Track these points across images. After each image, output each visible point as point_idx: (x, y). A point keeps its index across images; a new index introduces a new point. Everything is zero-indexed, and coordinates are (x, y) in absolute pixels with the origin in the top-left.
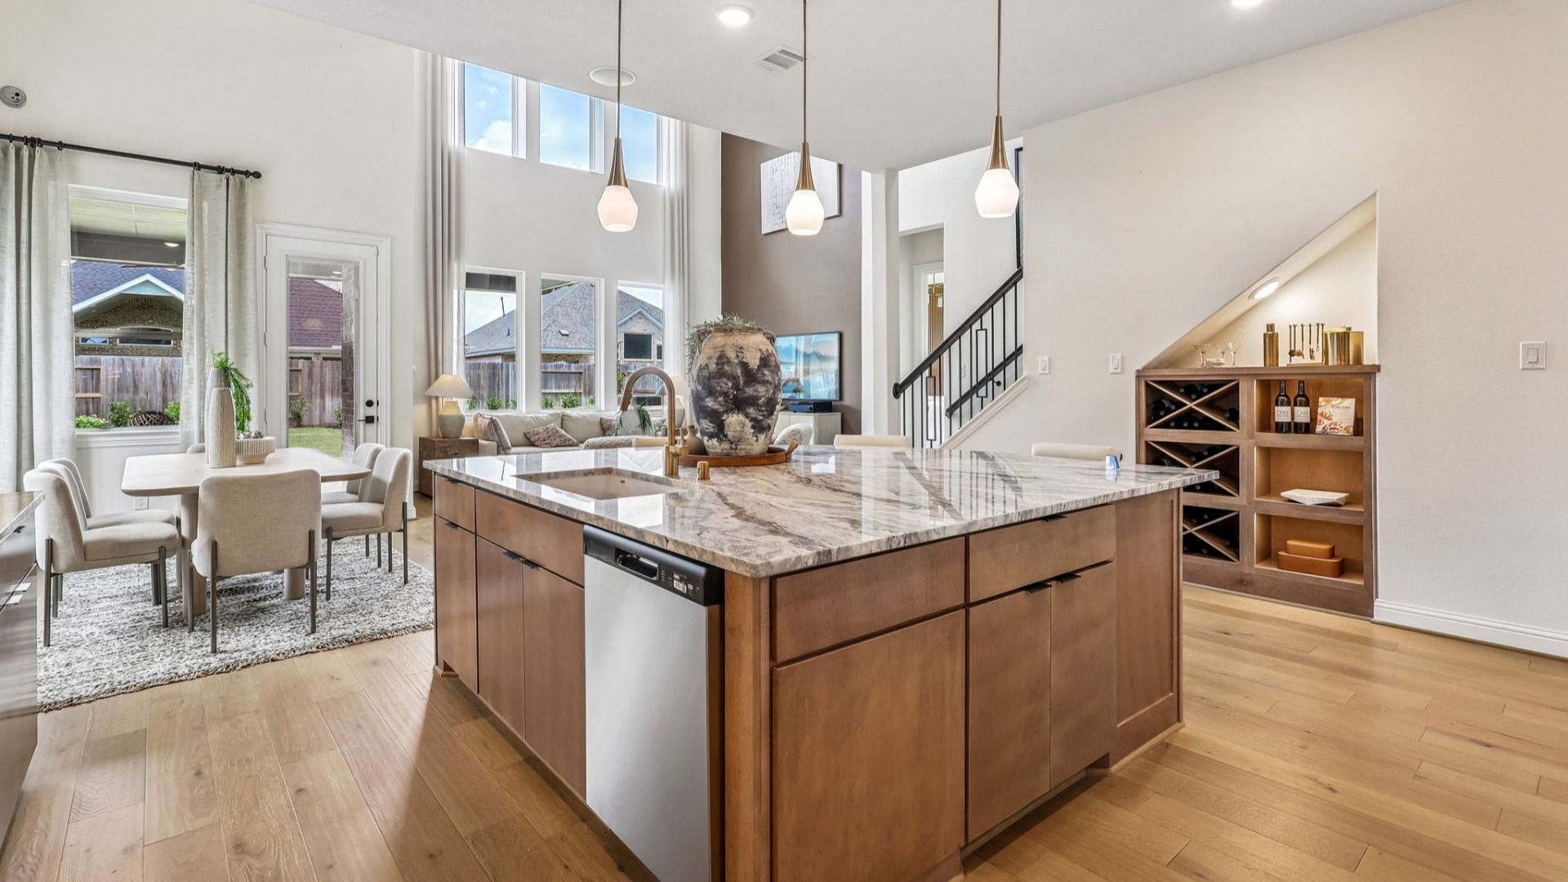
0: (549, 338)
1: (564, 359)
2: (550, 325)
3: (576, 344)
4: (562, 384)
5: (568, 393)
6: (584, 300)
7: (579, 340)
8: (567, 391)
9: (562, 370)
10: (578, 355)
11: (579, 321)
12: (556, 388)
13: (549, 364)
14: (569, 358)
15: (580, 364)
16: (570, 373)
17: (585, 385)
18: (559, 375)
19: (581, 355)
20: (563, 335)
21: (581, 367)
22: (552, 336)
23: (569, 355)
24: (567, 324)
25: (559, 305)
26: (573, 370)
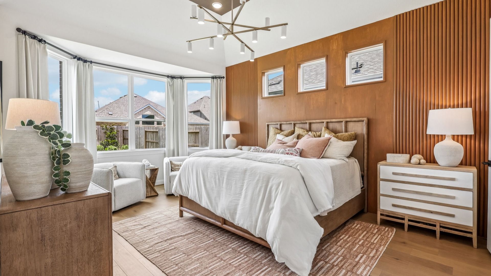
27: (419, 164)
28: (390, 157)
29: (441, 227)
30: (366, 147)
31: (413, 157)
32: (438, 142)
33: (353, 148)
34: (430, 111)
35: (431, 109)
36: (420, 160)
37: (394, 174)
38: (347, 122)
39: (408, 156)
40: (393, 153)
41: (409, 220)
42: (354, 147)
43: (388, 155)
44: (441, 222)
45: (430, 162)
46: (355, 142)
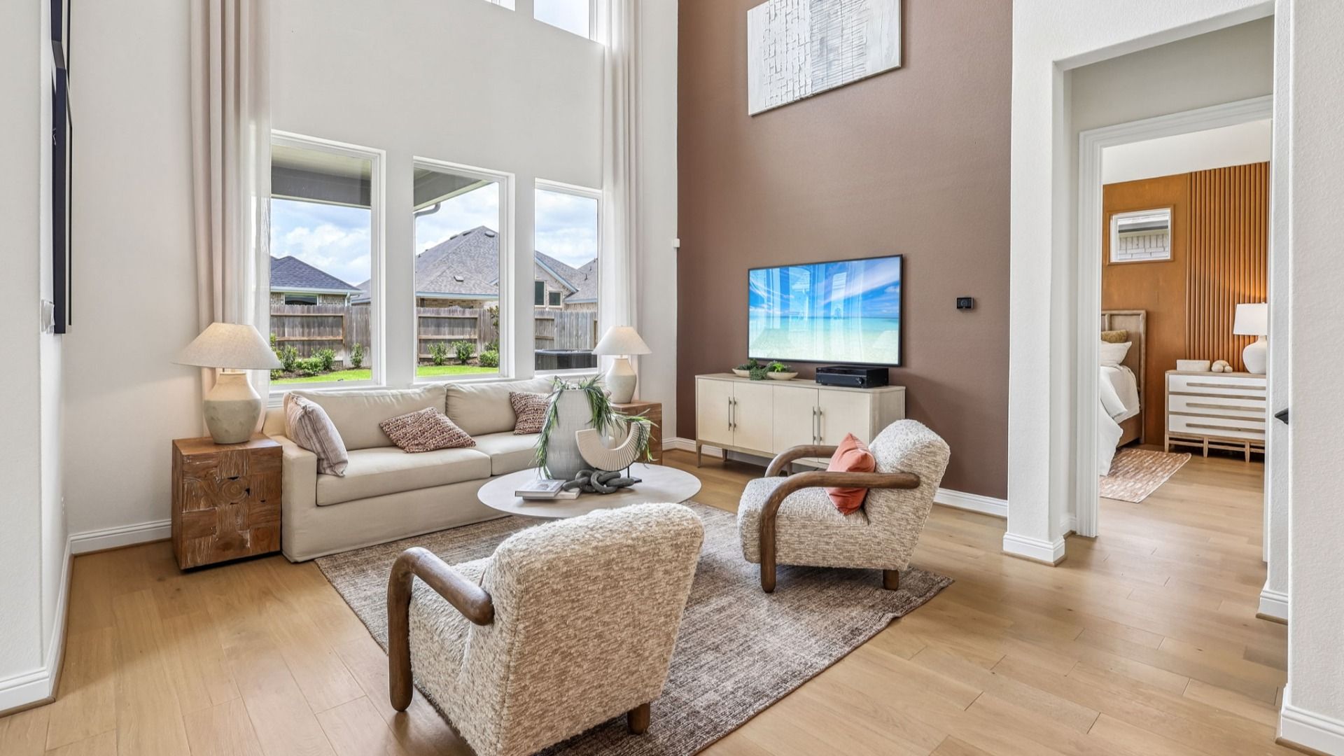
0: (445, 283)
1: (459, 304)
2: (445, 271)
3: (471, 290)
4: (456, 330)
5: (462, 340)
6: (478, 249)
7: (474, 285)
8: (462, 337)
9: (455, 316)
10: (472, 301)
11: (474, 267)
12: (449, 334)
13: (443, 309)
14: (465, 304)
15: (475, 309)
16: (464, 318)
17: (480, 331)
18: (452, 320)
19: (475, 300)
20: (457, 281)
21: (476, 312)
22: (447, 281)
23: (464, 301)
24: (461, 271)
25: (454, 253)
26: (467, 315)
27: (1223, 372)
28: (1181, 364)
29: (1251, 447)
30: (1143, 351)
31: (1214, 364)
32: (1250, 344)
33: (1126, 352)
34: (1238, 305)
35: (1239, 303)
36: (1224, 367)
37: (1189, 384)
38: (1111, 315)
39: (1208, 363)
40: (1186, 359)
41: (1210, 443)
42: (1128, 351)
43: (1179, 362)
44: (1250, 441)
45: (1239, 371)
46: (1129, 344)
